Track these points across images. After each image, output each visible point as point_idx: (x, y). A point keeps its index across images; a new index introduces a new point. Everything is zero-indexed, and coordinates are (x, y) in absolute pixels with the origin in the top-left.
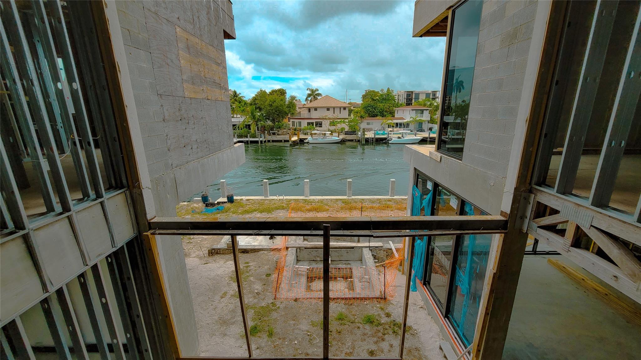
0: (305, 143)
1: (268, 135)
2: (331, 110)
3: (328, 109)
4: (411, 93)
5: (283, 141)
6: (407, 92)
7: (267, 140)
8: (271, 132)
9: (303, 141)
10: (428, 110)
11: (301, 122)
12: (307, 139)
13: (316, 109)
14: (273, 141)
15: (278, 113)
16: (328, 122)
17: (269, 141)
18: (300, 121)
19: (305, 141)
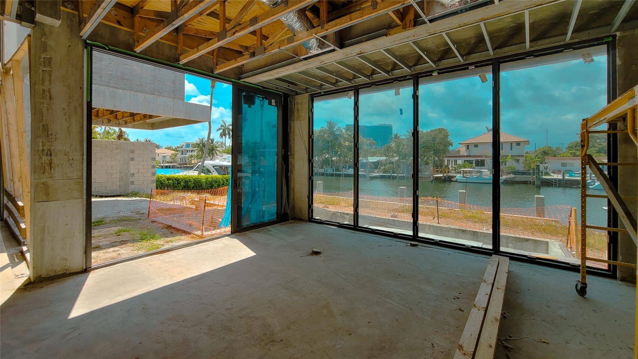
7: (410, 176)
12: (455, 177)
13: (476, 146)
18: (456, 159)
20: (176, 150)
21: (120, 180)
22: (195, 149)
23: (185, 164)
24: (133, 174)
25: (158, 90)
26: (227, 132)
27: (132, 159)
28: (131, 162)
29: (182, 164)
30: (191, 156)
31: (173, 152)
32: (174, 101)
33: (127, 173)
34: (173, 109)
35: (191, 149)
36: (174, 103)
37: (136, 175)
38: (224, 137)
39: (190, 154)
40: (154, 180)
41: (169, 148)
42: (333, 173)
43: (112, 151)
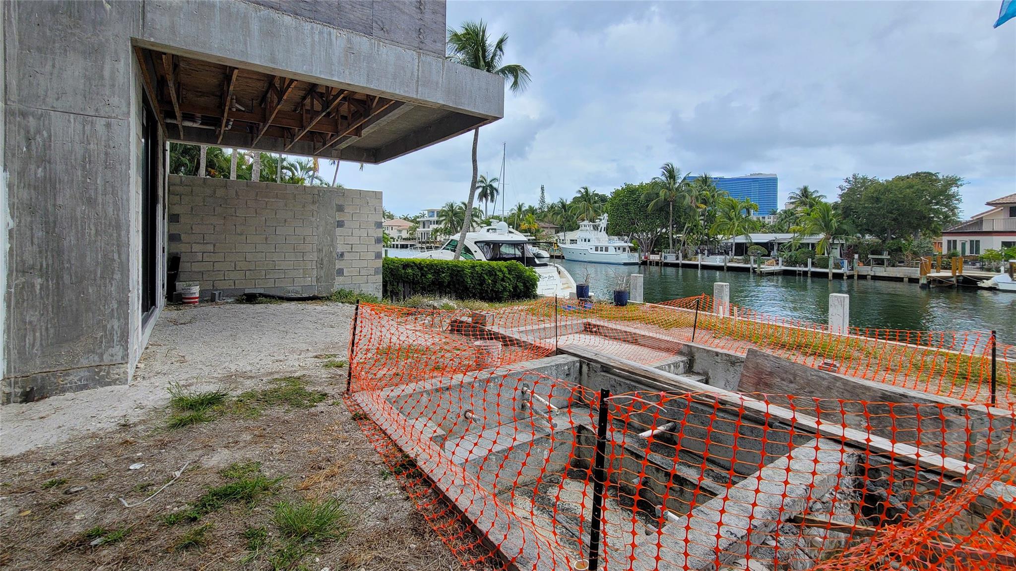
0: (981, 287)
1: (861, 264)
5: (906, 280)
7: (856, 274)
8: (870, 256)
11: (978, 242)
12: (989, 280)
14: (875, 278)
15: (894, 216)
17: (862, 277)
19: (980, 284)
20: (414, 221)
21: (319, 266)
22: (442, 219)
23: (428, 242)
24: (342, 255)
25: (381, 24)
26: (489, 192)
27: (340, 224)
28: (339, 231)
29: (424, 243)
30: (436, 231)
31: (412, 224)
32: (419, 57)
33: (331, 252)
34: (418, 78)
35: (435, 218)
36: (419, 63)
37: (346, 255)
38: (484, 199)
39: (435, 226)
40: (378, 268)
41: (406, 219)
42: (677, 262)
43: (304, 207)
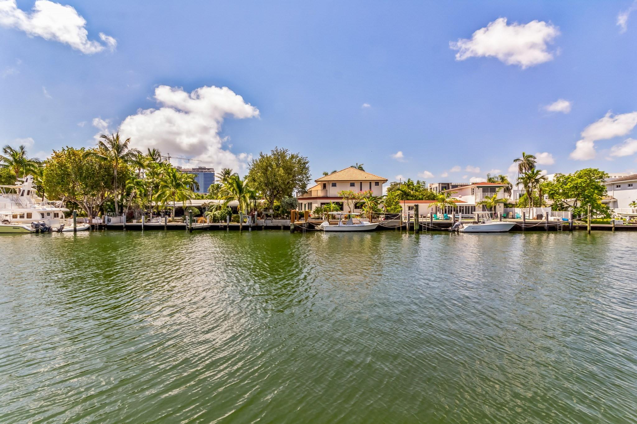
0: (317, 231)
1: (259, 218)
2: (357, 186)
3: (352, 185)
4: (446, 186)
5: (282, 227)
6: (442, 184)
7: (256, 226)
8: (263, 213)
9: (313, 227)
10: (503, 187)
12: (319, 225)
13: (334, 185)
16: (352, 203)
17: (260, 228)
18: (310, 201)
42: (121, 224)
